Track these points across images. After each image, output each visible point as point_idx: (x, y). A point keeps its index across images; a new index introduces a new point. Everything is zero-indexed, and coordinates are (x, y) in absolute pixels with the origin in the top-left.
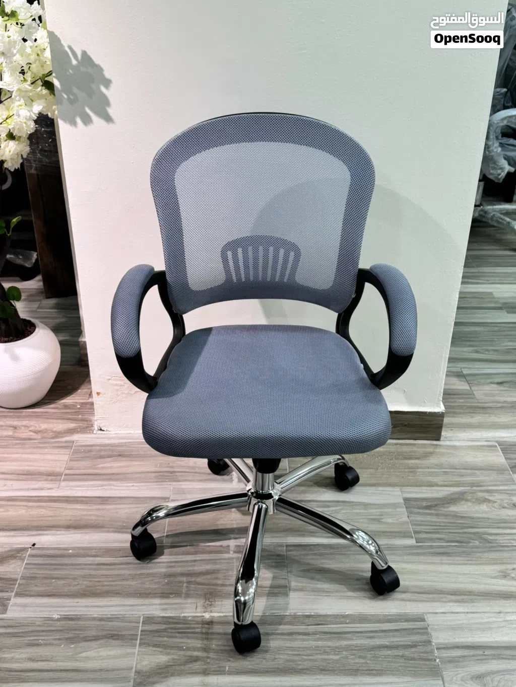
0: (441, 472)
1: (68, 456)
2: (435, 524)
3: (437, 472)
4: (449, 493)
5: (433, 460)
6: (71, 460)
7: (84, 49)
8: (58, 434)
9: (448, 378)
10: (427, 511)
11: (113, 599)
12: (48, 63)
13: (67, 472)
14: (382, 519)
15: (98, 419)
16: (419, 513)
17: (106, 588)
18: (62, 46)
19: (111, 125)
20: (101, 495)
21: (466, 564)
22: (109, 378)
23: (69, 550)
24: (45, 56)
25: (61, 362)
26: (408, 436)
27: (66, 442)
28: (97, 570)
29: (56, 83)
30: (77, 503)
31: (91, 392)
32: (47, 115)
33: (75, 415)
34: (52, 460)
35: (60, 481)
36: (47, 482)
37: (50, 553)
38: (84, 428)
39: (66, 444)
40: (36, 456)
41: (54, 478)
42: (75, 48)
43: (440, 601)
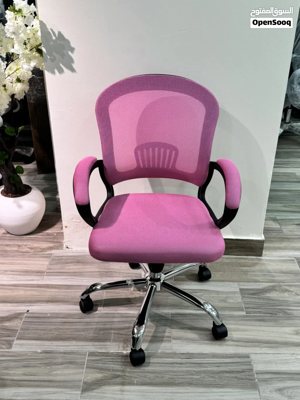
0: (262, 274)
1: (49, 262)
2: (257, 303)
3: (260, 274)
4: (266, 286)
5: (257, 268)
6: (50, 265)
7: (59, 31)
8: (43, 250)
9: (267, 221)
10: (253, 296)
11: (71, 342)
12: (40, 39)
13: (48, 271)
14: (227, 300)
15: (66, 242)
16: (248, 297)
17: (68, 336)
18: (47, 29)
19: (74, 74)
20: (67, 284)
21: (275, 326)
22: (72, 218)
23: (48, 314)
24: (38, 34)
25: (46, 209)
26: (243, 254)
27: (48, 254)
28: (63, 325)
29: (44, 50)
30: (53, 288)
31: (62, 227)
32: (39, 68)
33: (53, 239)
34: (39, 264)
35: (44, 275)
36: (37, 276)
37: (37, 316)
38: (58, 247)
39: (47, 256)
40: (31, 262)
41: (40, 274)
42: (54, 30)
43: (259, 347)
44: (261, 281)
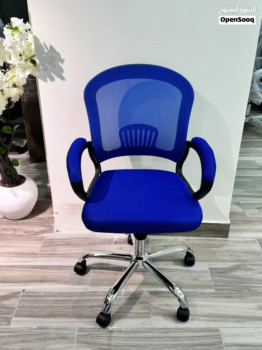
0: (228, 254)
1: (41, 244)
2: (225, 281)
3: (226, 254)
4: (232, 265)
5: (224, 248)
6: (42, 247)
7: (51, 44)
8: (36, 233)
9: (233, 206)
10: (221, 275)
11: (63, 318)
12: (33, 51)
13: (41, 253)
14: (198, 279)
15: (56, 225)
16: (217, 276)
17: (59, 313)
18: (40, 43)
19: (64, 82)
22: (62, 205)
23: (41, 293)
24: (32, 47)
25: (38, 196)
26: (212, 235)
27: (40, 237)
28: (55, 303)
29: (37, 61)
30: (45, 269)
31: (53, 211)
32: (33, 75)
33: (45, 223)
34: (33, 247)
35: (37, 257)
36: (30, 258)
37: (32, 295)
38: (49, 230)
39: (40, 239)
40: (25, 245)
41: (34, 256)
42: (46, 44)
43: (227, 321)
44: (228, 260)
